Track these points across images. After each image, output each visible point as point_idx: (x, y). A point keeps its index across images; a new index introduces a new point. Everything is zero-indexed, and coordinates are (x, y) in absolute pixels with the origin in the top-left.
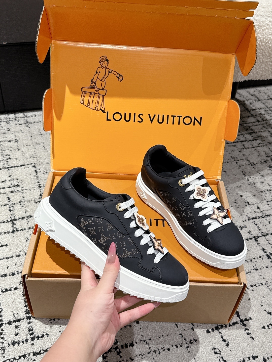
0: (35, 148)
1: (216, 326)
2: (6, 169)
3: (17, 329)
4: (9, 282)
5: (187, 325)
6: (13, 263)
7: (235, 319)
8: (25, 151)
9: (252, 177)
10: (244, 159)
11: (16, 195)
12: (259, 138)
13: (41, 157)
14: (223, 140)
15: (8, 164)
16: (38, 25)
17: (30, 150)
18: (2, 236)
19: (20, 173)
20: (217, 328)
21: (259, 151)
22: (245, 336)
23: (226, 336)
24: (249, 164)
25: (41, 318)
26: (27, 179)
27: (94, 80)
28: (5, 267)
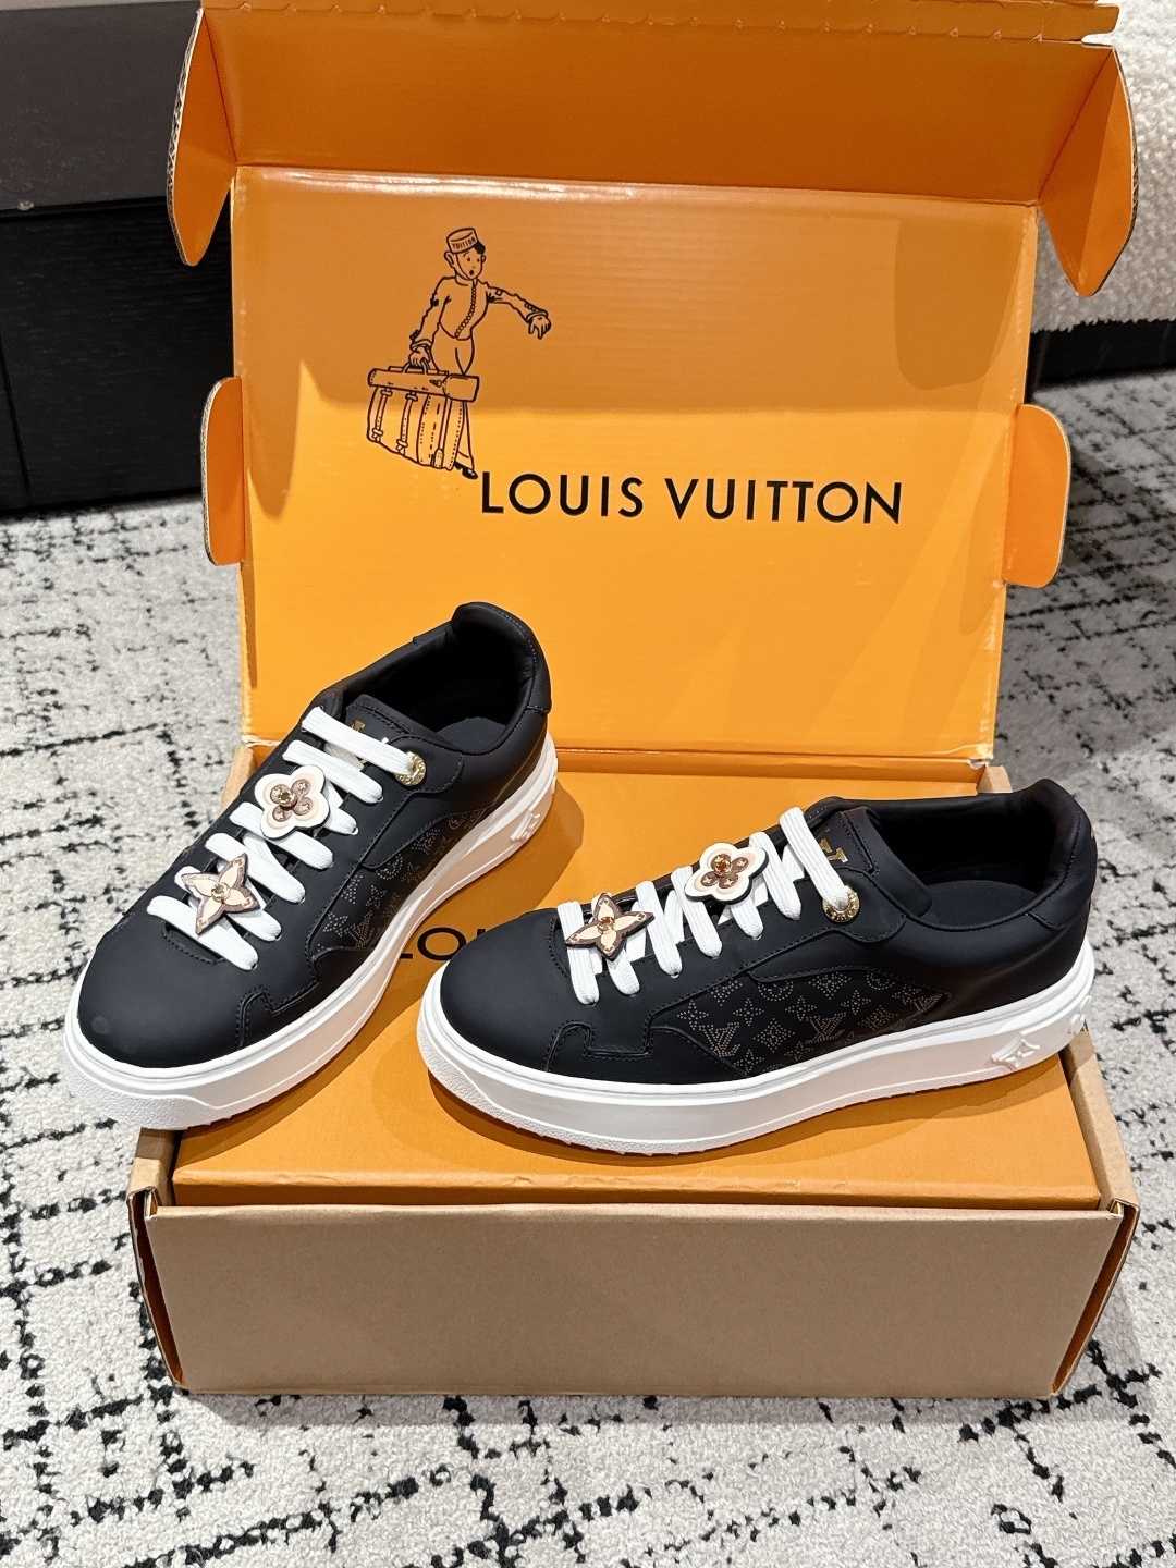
0: (166, 660)
1: (1001, 1406)
2: (41, 751)
3: (111, 1446)
4: (69, 1239)
5: (873, 1408)
6: (84, 1156)
7: (1085, 1374)
8: (124, 672)
9: (1122, 756)
10: (1084, 683)
11: (90, 859)
12: (1143, 590)
13: (193, 695)
14: (996, 585)
15: (51, 729)
16: (175, 93)
17: (142, 668)
18: (34, 1041)
19: (102, 768)
20: (1007, 1419)
21: (1145, 645)
22: (1133, 1450)
23: (1049, 1451)
24: (1106, 704)
25: (216, 1395)
26: (135, 791)
27: (426, 334)
28: (51, 1174)
